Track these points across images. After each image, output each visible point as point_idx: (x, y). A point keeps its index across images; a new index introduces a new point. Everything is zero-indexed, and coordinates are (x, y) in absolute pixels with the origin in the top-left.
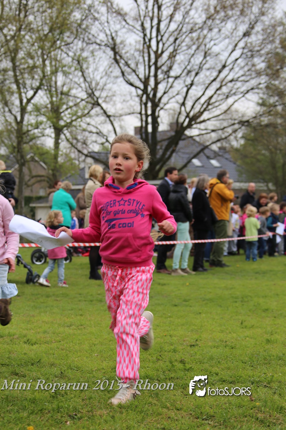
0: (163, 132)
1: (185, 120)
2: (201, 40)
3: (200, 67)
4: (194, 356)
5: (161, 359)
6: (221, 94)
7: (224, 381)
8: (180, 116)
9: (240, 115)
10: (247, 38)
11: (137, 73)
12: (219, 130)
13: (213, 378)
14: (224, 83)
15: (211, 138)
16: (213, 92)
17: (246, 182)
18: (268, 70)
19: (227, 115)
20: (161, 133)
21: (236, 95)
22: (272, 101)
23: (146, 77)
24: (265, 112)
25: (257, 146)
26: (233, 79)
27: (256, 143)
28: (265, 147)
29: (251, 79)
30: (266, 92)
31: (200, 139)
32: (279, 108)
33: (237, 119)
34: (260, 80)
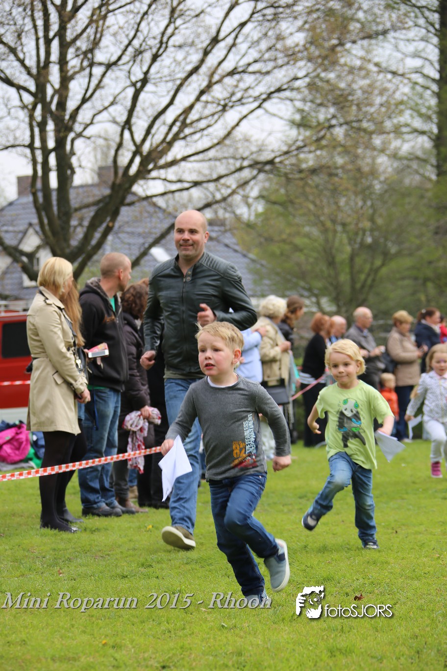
0: (82, 186)
1: (131, 161)
3: (161, 43)
8: (121, 151)
9: (254, 149)
11: (21, 56)
12: (209, 181)
14: (216, 77)
15: (190, 200)
16: (192, 98)
18: (312, 49)
19: (225, 149)
20: (81, 190)
21: (243, 104)
22: (322, 117)
23: (42, 64)
24: (308, 141)
25: (294, 216)
26: (235, 68)
27: (291, 209)
28: (312, 218)
29: (275, 68)
30: (310, 97)
31: (167, 202)
32: (339, 132)
33: (246, 158)
34: (295, 70)
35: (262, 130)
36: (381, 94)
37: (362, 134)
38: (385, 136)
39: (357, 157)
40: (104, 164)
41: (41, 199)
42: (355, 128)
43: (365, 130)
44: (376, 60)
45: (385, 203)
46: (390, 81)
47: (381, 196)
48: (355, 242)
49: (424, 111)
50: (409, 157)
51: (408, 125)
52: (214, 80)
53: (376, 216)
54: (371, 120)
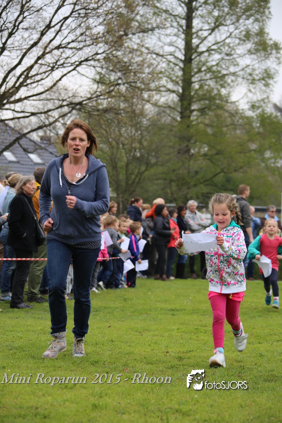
3: (14, 26)
9: (70, 95)
12: (41, 113)
15: (30, 124)
18: (108, 37)
19: (52, 94)
21: (64, 67)
22: (112, 78)
24: (102, 92)
26: (60, 45)
28: (104, 139)
29: (84, 46)
30: (105, 66)
31: (15, 124)
32: (123, 88)
33: (65, 100)
34: (97, 49)
35: (76, 84)
36: (149, 67)
37: (137, 90)
38: (150, 92)
39: (133, 104)
42: (132, 86)
43: (138, 88)
44: (147, 45)
45: (149, 132)
46: (155, 59)
47: (147, 128)
48: (130, 155)
49: (174, 78)
50: (164, 106)
51: (164, 86)
52: (47, 51)
53: (143, 140)
54: (143, 82)
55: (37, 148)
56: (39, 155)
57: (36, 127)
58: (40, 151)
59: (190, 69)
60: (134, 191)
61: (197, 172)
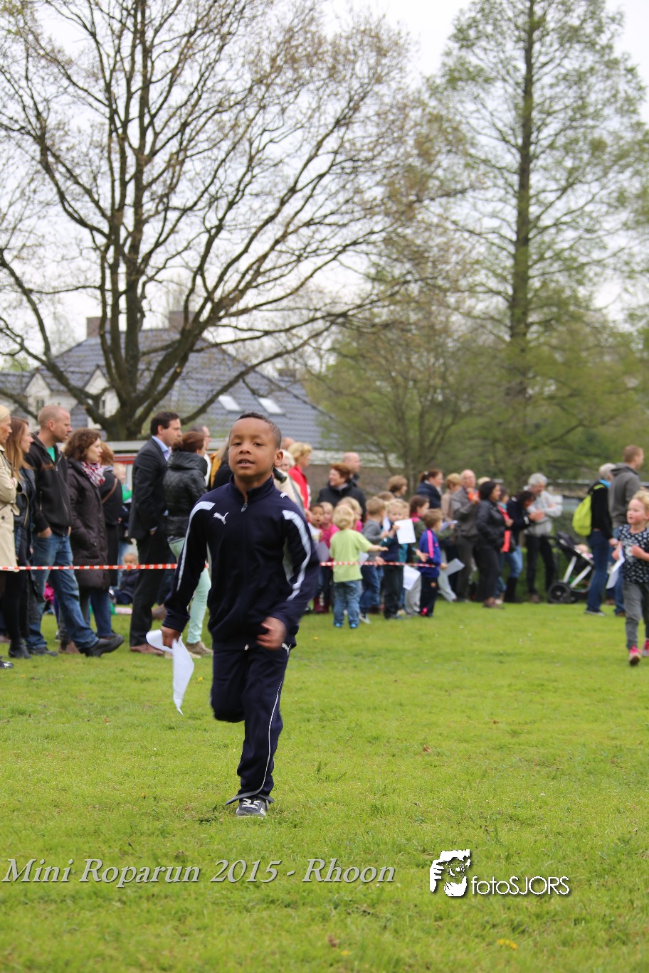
0: (151, 330)
1: (203, 307)
2: (241, 130)
3: (238, 190)
4: (207, 844)
5: (131, 851)
6: (288, 252)
7: (273, 902)
8: (193, 297)
9: (328, 301)
10: (343, 129)
11: (96, 197)
12: (280, 331)
13: (247, 896)
14: (292, 228)
15: (261, 349)
16: (267, 247)
17: (337, 450)
18: (390, 204)
19: (298, 299)
20: (150, 334)
21: (318, 255)
22: (397, 272)
23: (116, 207)
24: (381, 296)
25: (365, 370)
26: (312, 219)
27: (362, 364)
28: (383, 373)
29: (351, 221)
30: (385, 252)
31: (237, 350)
32: (414, 288)
33: (319, 309)
34: (372, 224)
35: (337, 283)
36: (457, 252)
37: (437, 291)
38: (459, 294)
39: (430, 313)
40: (175, 309)
41: (109, 342)
42: (430, 286)
43: (440, 288)
44: (454, 218)
45: (458, 361)
46: (466, 240)
47: (453, 354)
48: (426, 399)
49: (499, 271)
50: (483, 316)
51: (483, 285)
52: (290, 230)
53: (448, 374)
54: (446, 278)
55: (273, 388)
56: (277, 401)
57: (271, 354)
58: (278, 394)
59: (527, 256)
60: (433, 458)
61: (538, 427)
